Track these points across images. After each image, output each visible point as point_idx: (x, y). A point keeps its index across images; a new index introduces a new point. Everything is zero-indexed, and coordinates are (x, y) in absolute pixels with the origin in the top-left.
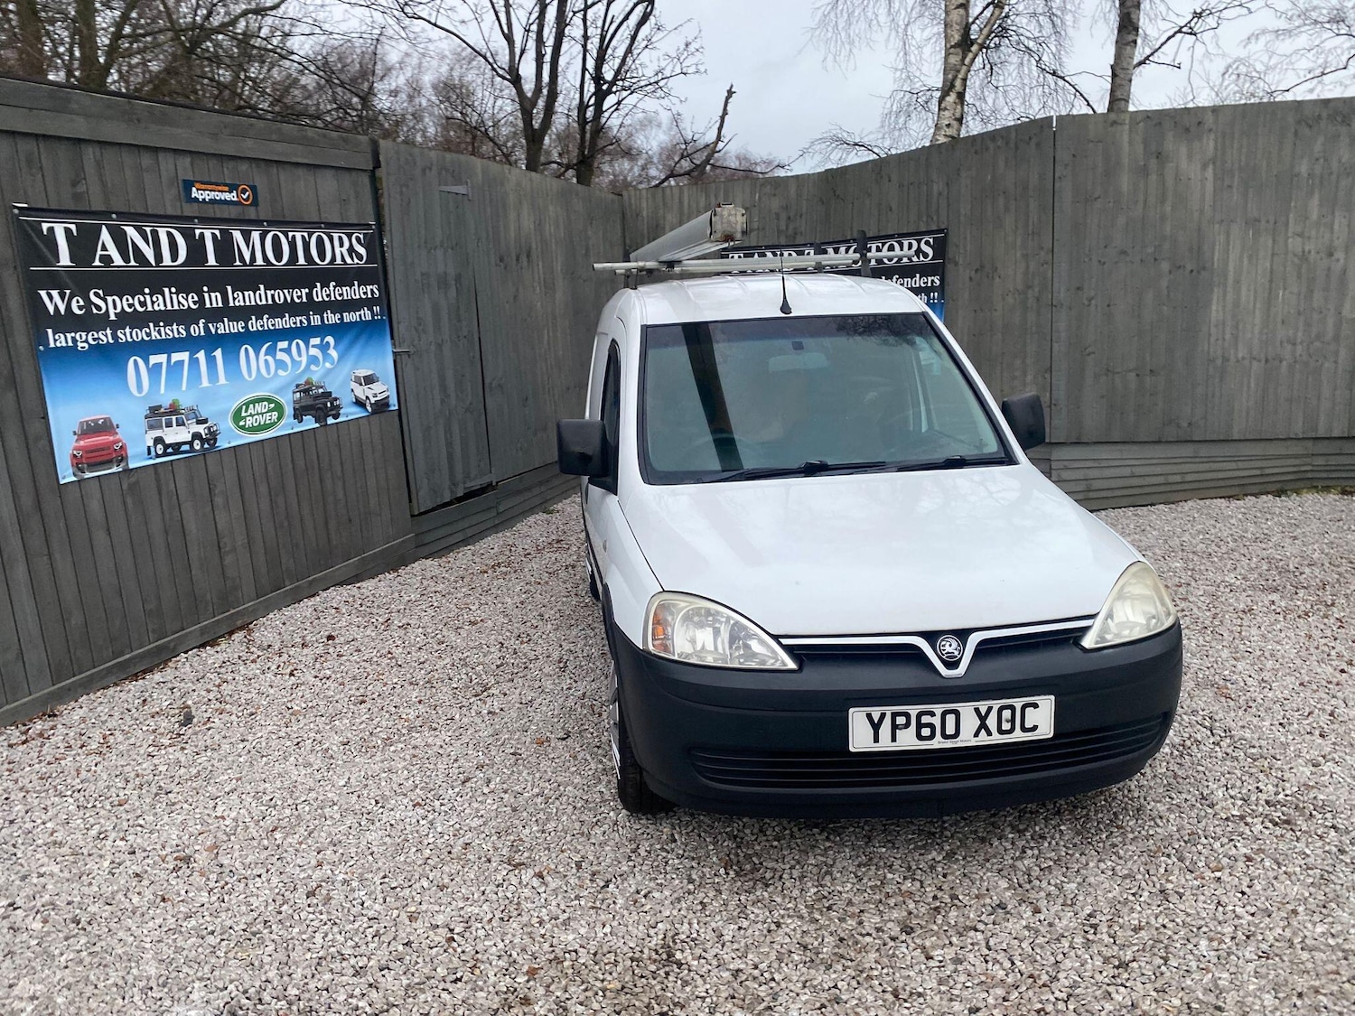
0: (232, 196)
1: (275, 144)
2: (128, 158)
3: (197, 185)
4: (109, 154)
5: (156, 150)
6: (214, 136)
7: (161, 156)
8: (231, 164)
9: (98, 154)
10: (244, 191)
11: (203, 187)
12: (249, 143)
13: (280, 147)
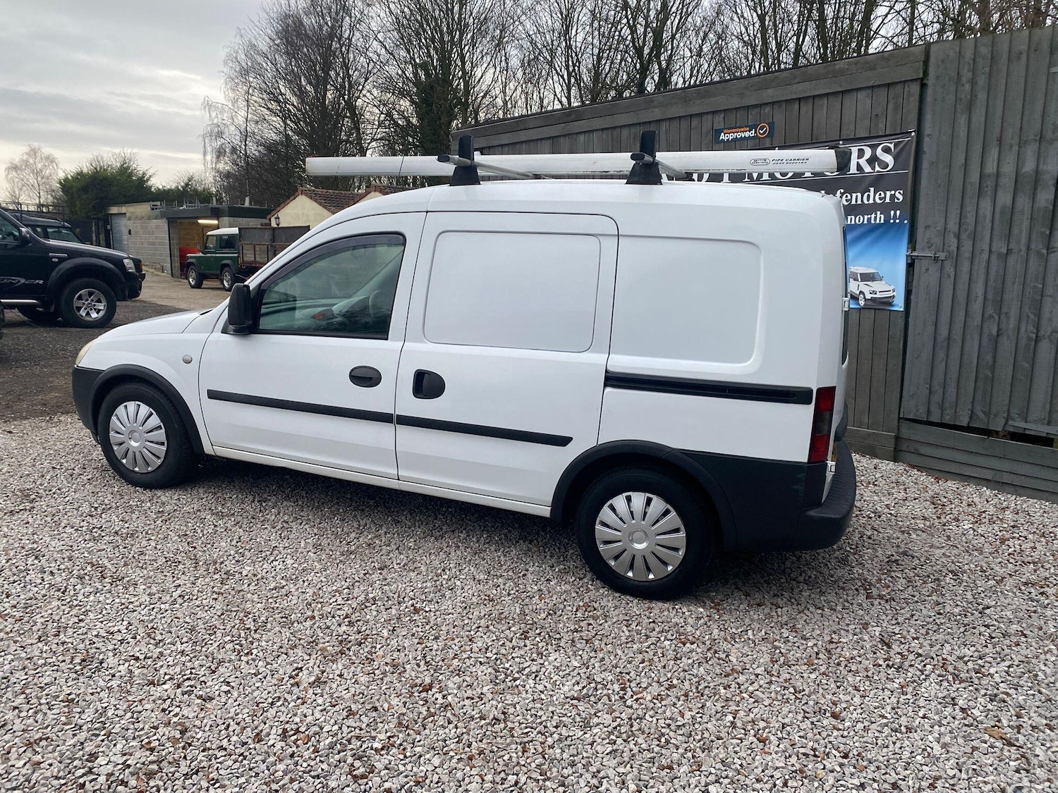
0: (752, 133)
1: (795, 86)
2: (684, 124)
3: (725, 131)
4: (675, 124)
5: (701, 115)
6: (742, 95)
7: (705, 117)
8: (754, 112)
9: (668, 126)
10: (762, 128)
11: (729, 131)
12: (770, 91)
13: (800, 87)
